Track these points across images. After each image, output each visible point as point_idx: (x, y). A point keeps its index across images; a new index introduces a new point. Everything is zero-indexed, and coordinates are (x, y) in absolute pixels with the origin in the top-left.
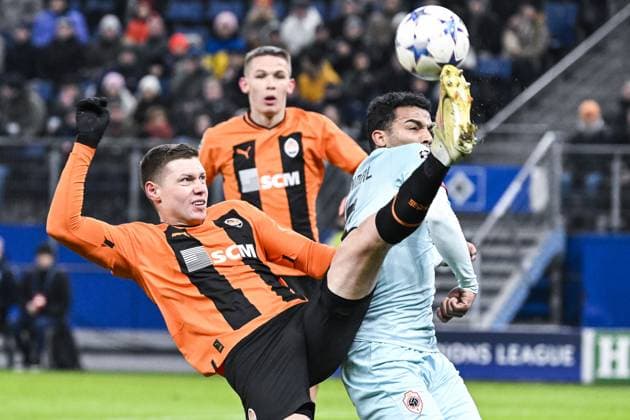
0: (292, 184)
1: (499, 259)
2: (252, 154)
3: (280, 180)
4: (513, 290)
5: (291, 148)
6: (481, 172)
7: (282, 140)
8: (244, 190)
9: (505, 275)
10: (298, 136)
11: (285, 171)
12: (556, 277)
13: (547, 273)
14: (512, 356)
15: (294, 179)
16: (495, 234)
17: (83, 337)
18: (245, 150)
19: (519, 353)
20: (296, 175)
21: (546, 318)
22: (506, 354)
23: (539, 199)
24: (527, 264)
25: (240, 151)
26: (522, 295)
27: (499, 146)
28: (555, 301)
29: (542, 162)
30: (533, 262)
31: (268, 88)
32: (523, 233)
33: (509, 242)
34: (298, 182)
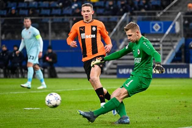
0: (93, 37)
1: (167, 46)
2: (84, 30)
3: (90, 36)
4: (171, 54)
5: (94, 29)
6: (162, 23)
7: (92, 27)
8: (82, 38)
9: (169, 50)
10: (96, 27)
11: (92, 34)
12: (183, 50)
13: (180, 49)
14: (171, 71)
15: (94, 36)
16: (166, 39)
17: (58, 69)
18: (82, 29)
19: (173, 71)
20: (94, 35)
21: (180, 61)
22: (169, 71)
23: (178, 29)
24: (175, 47)
25: (81, 29)
26: (174, 55)
27: (167, 16)
28: (183, 57)
29: (177, 20)
30: (176, 46)
31: (86, 15)
32: (174, 39)
33: (170, 41)
34: (95, 37)
